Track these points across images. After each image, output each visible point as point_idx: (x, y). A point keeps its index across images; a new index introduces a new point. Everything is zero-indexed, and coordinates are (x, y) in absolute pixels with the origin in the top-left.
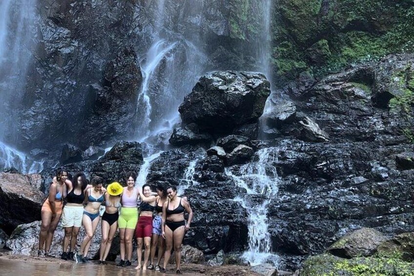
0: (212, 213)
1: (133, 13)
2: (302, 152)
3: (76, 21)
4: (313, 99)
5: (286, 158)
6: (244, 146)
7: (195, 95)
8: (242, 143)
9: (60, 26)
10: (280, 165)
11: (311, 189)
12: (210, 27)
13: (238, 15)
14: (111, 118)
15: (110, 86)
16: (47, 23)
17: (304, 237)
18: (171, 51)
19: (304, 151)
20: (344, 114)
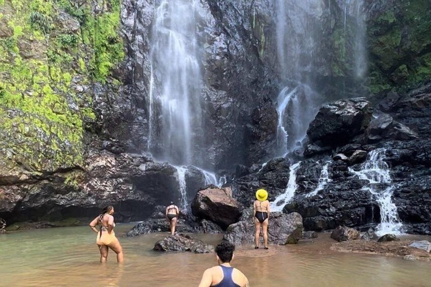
0: (351, 200)
1: (264, 72)
2: (404, 149)
3: (229, 85)
4: (401, 110)
5: (392, 155)
6: (361, 151)
7: (318, 121)
8: (357, 149)
9: (219, 90)
10: (389, 160)
11: (413, 173)
12: (318, 71)
13: (338, 59)
14: (261, 145)
15: (258, 124)
16: (211, 89)
17: (425, 210)
18: (294, 94)
19: (407, 148)
20: (428, 116)
